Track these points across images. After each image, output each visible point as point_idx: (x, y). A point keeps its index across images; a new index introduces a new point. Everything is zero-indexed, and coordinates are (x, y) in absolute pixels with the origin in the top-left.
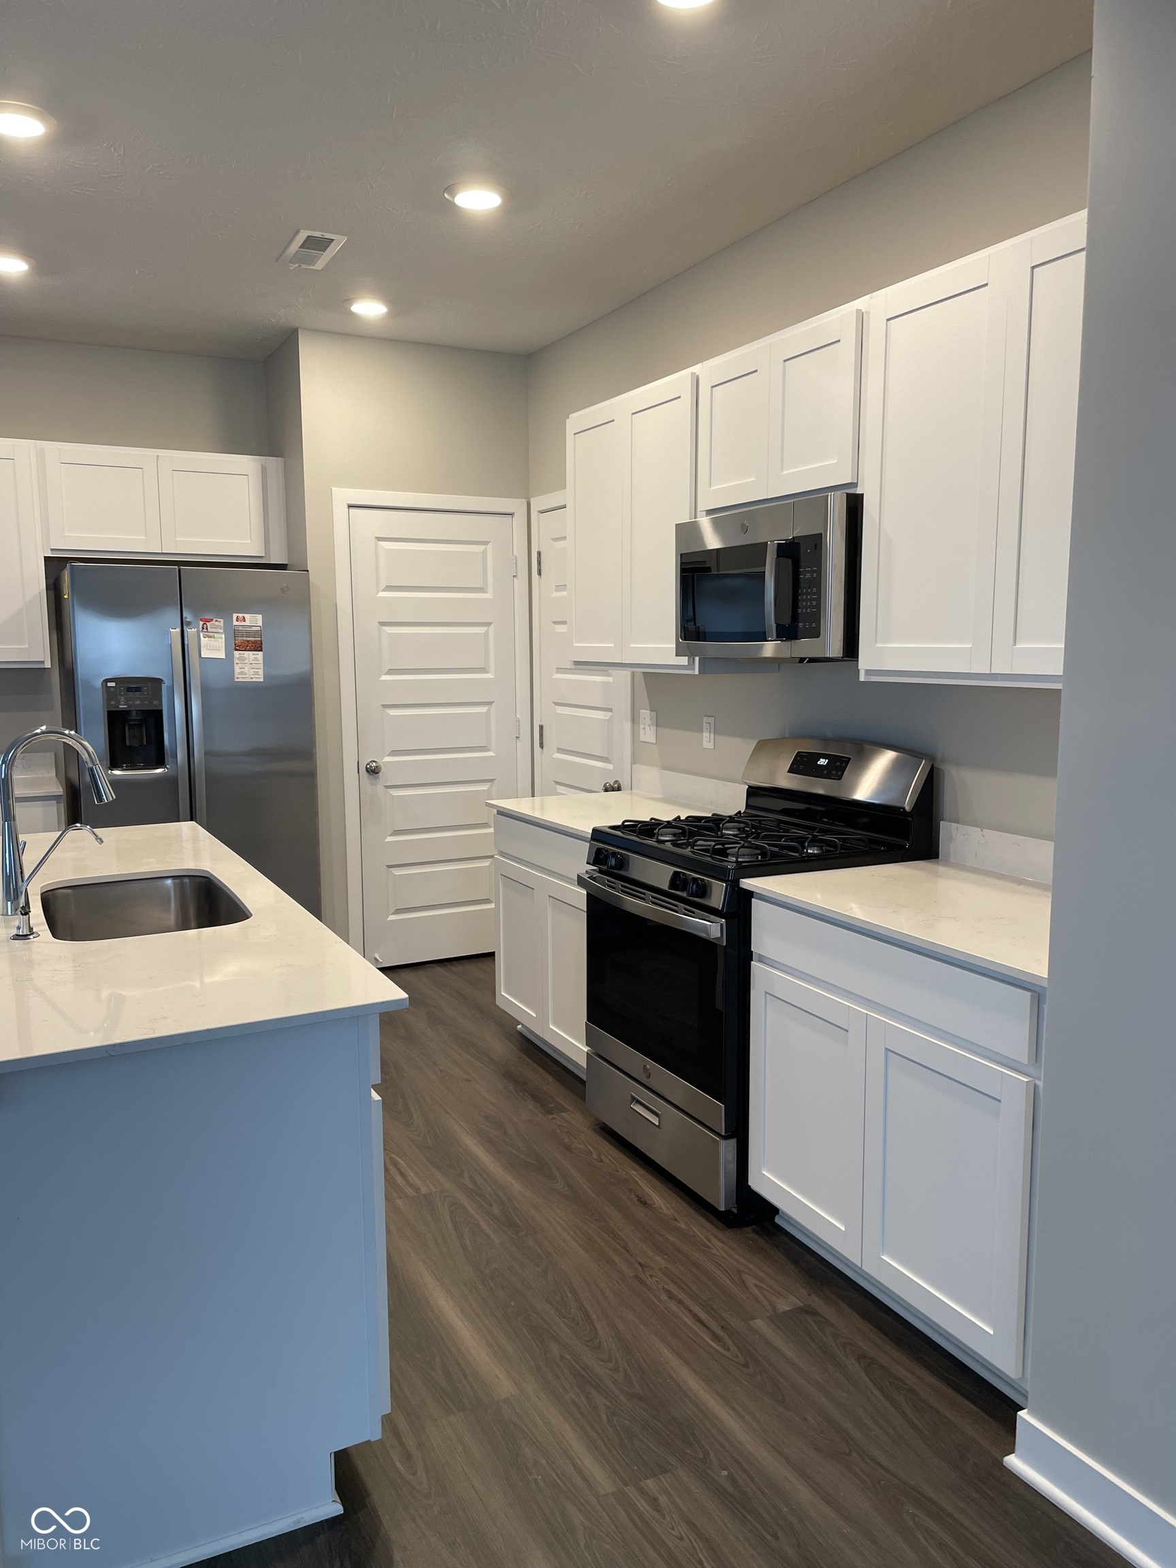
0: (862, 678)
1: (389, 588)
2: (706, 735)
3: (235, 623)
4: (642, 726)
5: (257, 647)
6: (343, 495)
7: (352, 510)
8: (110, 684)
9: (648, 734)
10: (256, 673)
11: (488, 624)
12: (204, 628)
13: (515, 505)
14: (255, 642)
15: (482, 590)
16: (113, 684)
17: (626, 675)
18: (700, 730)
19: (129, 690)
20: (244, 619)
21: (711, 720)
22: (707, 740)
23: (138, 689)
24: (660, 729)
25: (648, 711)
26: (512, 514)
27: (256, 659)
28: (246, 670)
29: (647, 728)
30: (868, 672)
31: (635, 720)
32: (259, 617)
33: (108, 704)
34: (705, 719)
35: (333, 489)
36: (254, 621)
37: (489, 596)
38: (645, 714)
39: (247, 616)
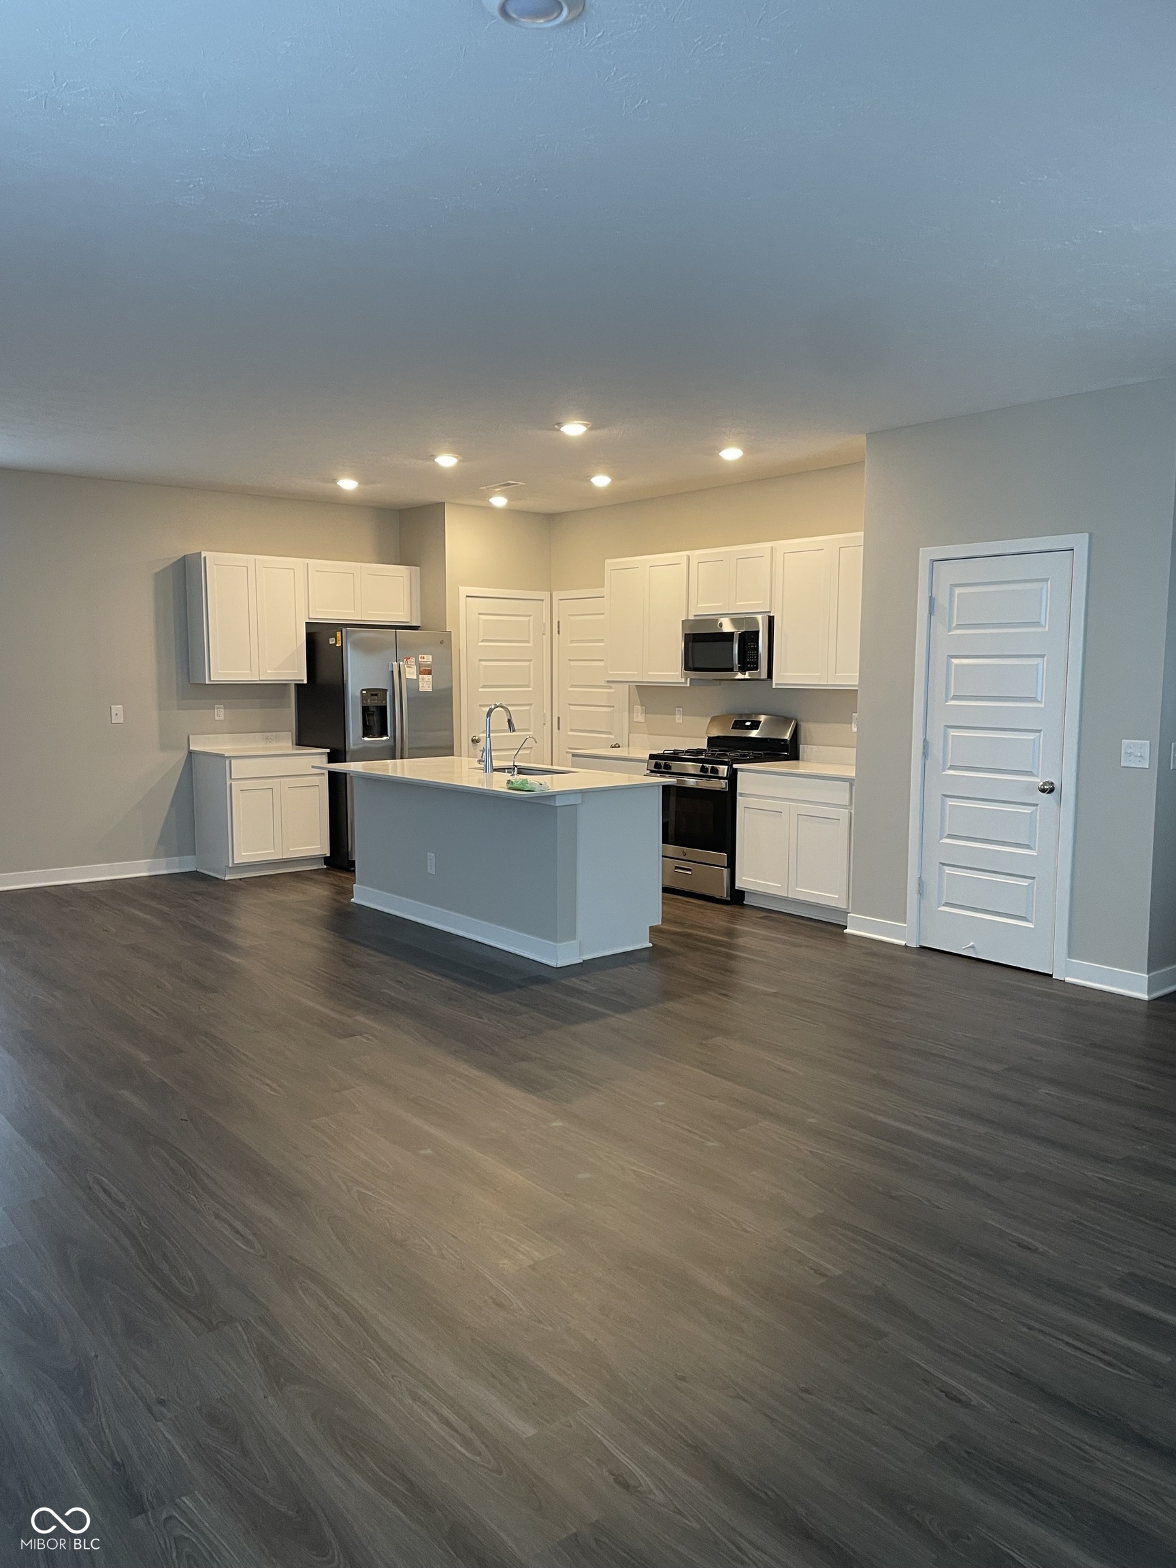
0: (774, 687)
1: (484, 641)
2: (677, 716)
3: (420, 660)
4: (635, 714)
5: (430, 673)
6: (464, 590)
7: (468, 598)
8: (364, 692)
9: (640, 717)
10: (429, 687)
11: (530, 661)
12: (407, 662)
13: (545, 595)
14: (428, 670)
15: (527, 642)
16: (365, 692)
17: (627, 686)
18: (675, 714)
19: (372, 695)
20: (424, 658)
21: (681, 709)
22: (678, 719)
23: (376, 695)
24: (648, 715)
25: (639, 706)
26: (543, 600)
27: (429, 679)
28: (425, 685)
29: (639, 715)
30: (776, 684)
31: (631, 711)
32: (431, 657)
33: (363, 703)
34: (677, 709)
35: (460, 587)
36: (428, 659)
37: (530, 645)
38: (638, 707)
39: (425, 656)
